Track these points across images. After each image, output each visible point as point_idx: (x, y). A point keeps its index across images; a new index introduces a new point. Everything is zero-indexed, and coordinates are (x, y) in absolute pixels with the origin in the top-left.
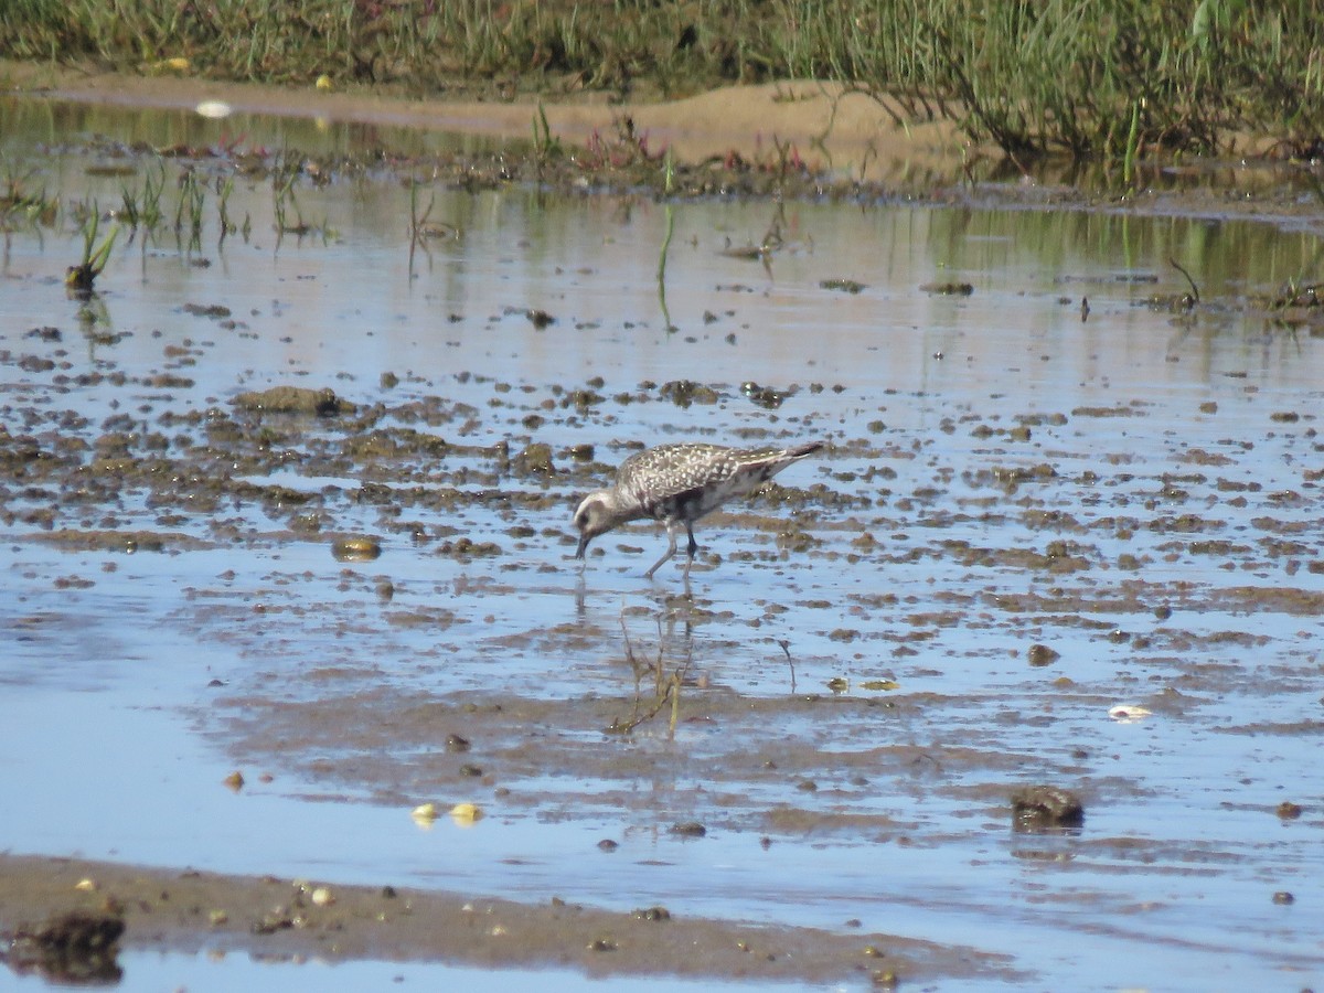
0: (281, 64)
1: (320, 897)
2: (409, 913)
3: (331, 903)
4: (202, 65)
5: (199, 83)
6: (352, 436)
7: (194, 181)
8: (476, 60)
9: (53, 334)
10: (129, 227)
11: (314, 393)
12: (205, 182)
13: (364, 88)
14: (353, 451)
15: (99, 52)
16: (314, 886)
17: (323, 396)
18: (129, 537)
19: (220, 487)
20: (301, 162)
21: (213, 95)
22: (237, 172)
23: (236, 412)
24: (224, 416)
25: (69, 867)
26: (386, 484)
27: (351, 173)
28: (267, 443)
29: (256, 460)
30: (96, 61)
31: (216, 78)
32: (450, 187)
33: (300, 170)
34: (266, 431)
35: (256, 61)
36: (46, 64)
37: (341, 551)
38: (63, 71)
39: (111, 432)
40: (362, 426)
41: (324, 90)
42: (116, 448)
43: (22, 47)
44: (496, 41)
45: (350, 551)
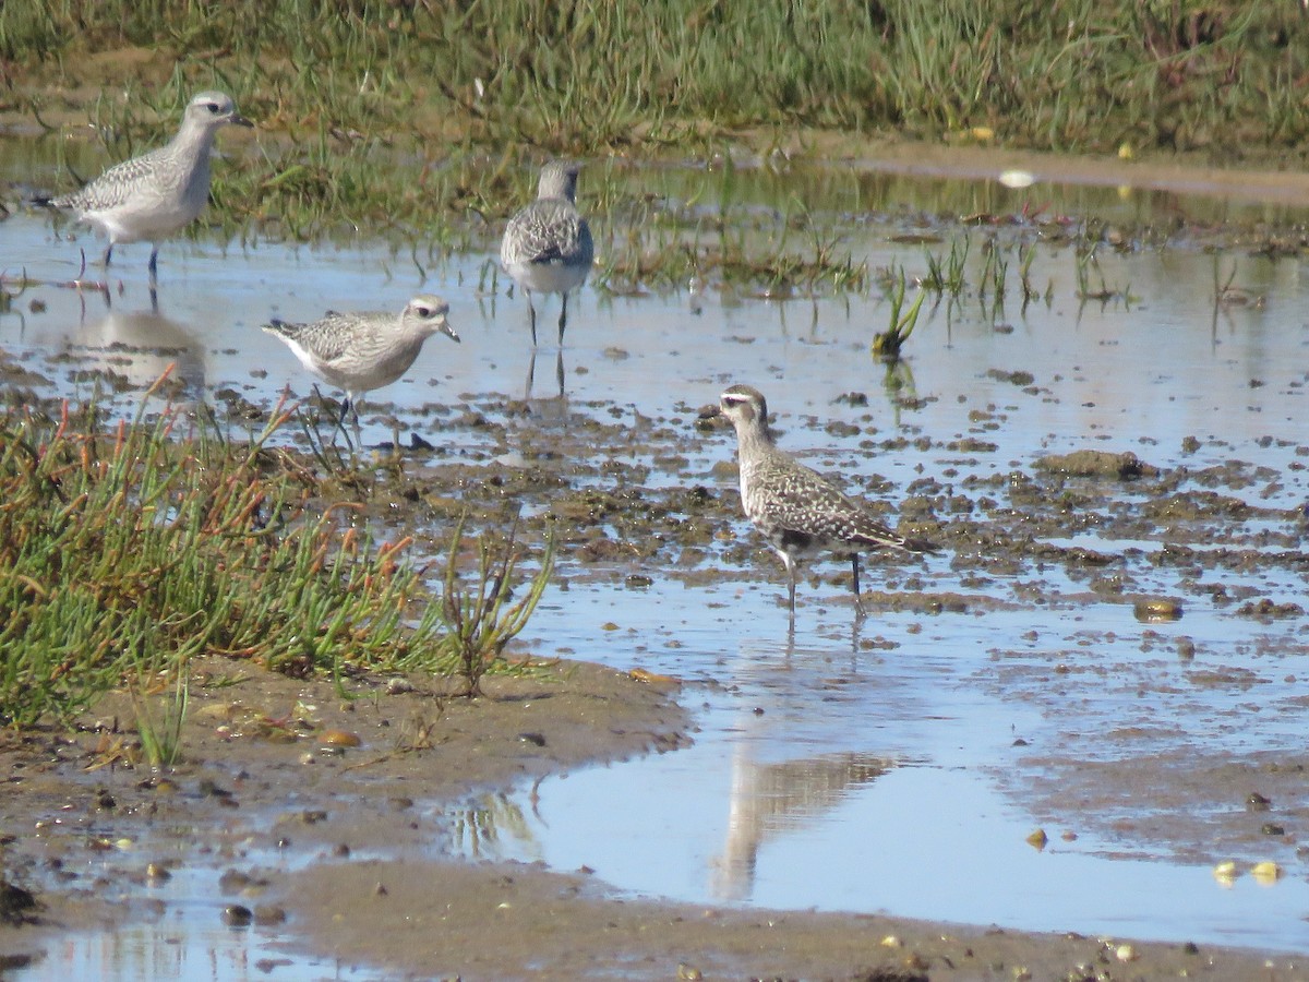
0: (1084, 134)
1: (1123, 953)
2: (1207, 968)
3: (1134, 959)
4: (1006, 134)
5: (1003, 153)
6: (1154, 499)
7: (997, 248)
8: (1277, 128)
9: (860, 400)
10: (934, 295)
11: (1117, 456)
12: (1008, 250)
13: (1165, 156)
14: (1154, 513)
15: (903, 122)
16: (1117, 942)
17: (1126, 460)
18: (933, 598)
19: (1023, 551)
20: (1103, 231)
21: (1015, 164)
22: (1040, 240)
23: (1039, 476)
24: (1027, 479)
25: (875, 924)
26: (1189, 546)
27: (1153, 241)
28: (1069, 506)
29: (1059, 523)
30: (901, 130)
31: (1019, 147)
32: (1252, 254)
33: (1102, 238)
34: (1069, 495)
35: (1060, 131)
36: (851, 133)
37: (1142, 613)
38: (868, 140)
39: (916, 494)
40: (1164, 489)
41: (1126, 159)
42: (922, 511)
43: (828, 116)
44: (1297, 110)
45: (1153, 612)
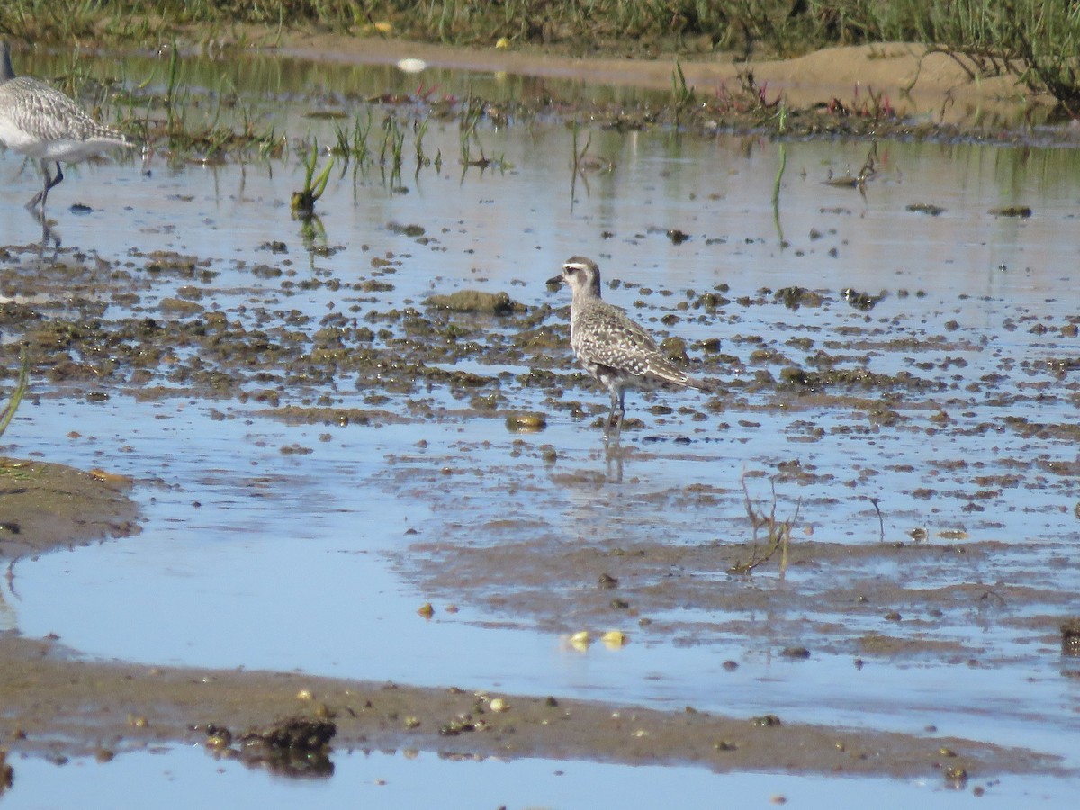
0: (467, 29)
1: (496, 705)
2: (566, 718)
3: (505, 710)
4: (402, 28)
5: (400, 43)
6: (523, 331)
7: (395, 123)
8: (625, 25)
9: (281, 248)
10: (342, 160)
11: (493, 295)
12: (405, 124)
13: (535, 47)
14: (523, 343)
15: (317, 16)
16: (492, 696)
17: (501, 299)
18: (341, 413)
19: (415, 373)
20: (483, 107)
21: (411, 54)
22: (431, 117)
23: (428, 311)
24: (418, 314)
25: (293, 680)
26: (552, 370)
27: (524, 117)
28: (453, 337)
29: (445, 351)
30: (315, 24)
31: (414, 39)
32: (604, 128)
33: (482, 113)
34: (453, 328)
35: (447, 25)
36: (275, 27)
37: (513, 425)
38: (288, 32)
39: (328, 326)
40: (531, 324)
41: (502, 49)
42: (332, 340)
43: (256, 13)
44: (641, 9)
45: (521, 425)
